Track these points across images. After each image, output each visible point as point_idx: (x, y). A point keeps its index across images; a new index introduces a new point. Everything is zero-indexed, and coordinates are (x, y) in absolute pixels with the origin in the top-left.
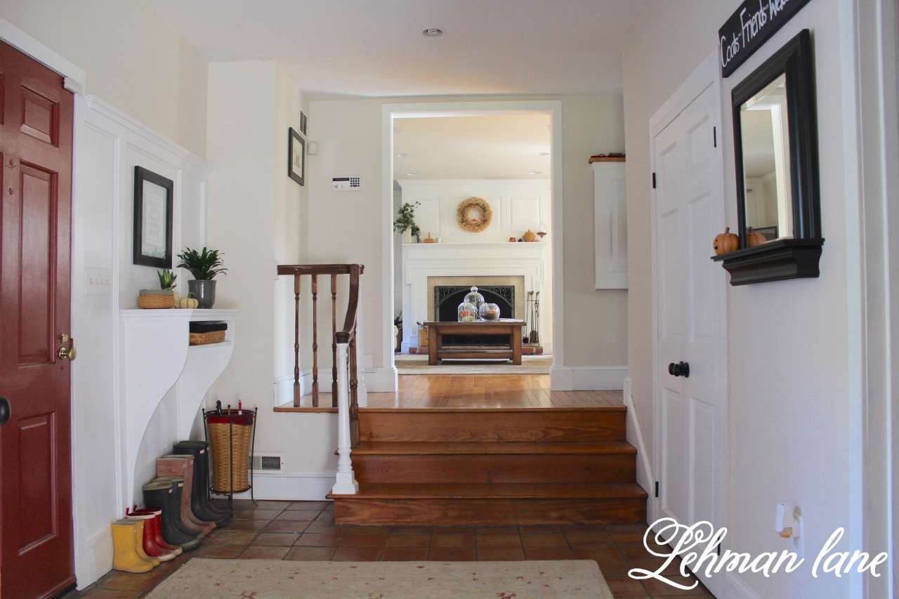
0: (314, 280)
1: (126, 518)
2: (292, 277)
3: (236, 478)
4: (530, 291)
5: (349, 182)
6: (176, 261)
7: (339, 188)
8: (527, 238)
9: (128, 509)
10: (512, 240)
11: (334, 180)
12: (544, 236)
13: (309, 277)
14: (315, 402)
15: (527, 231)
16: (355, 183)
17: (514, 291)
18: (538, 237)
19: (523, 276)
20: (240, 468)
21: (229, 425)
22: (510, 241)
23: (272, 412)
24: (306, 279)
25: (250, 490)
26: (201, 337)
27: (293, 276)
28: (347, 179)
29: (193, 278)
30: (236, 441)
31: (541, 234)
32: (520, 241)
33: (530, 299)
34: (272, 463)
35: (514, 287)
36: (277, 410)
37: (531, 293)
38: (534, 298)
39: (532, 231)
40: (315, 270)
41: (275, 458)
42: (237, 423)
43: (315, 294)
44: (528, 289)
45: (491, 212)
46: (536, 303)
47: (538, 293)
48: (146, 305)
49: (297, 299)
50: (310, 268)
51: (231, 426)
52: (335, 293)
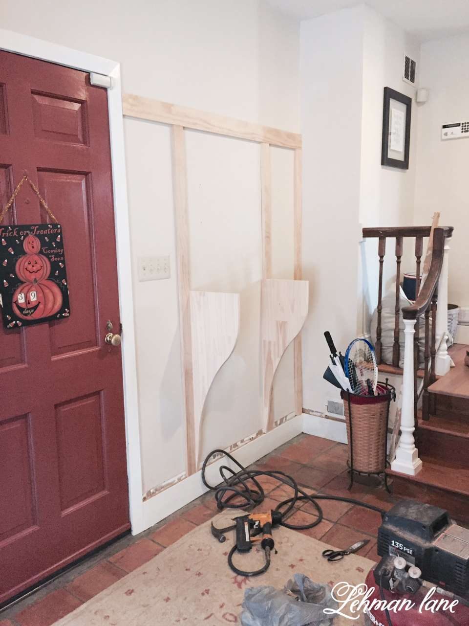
0: (399, 244)
52: (420, 257)
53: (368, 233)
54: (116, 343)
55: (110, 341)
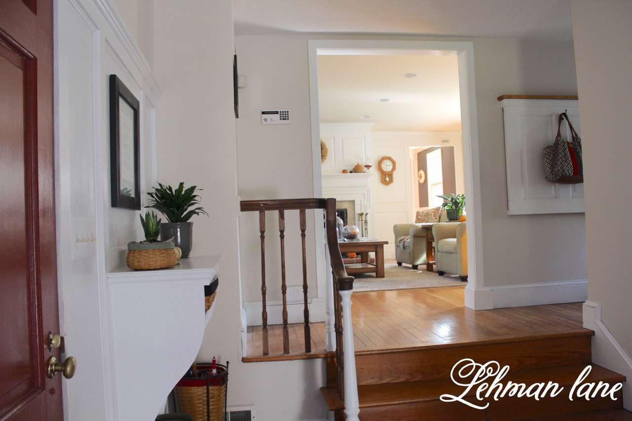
2: (257, 214)
4: (360, 212)
5: (278, 116)
7: (269, 122)
8: (356, 170)
10: (344, 171)
11: (263, 113)
12: (370, 168)
13: (277, 212)
14: (286, 349)
15: (356, 164)
16: (284, 116)
17: (346, 212)
18: (365, 169)
19: (354, 201)
21: (205, 388)
22: (343, 173)
23: (241, 363)
24: (272, 216)
28: (277, 113)
31: (368, 167)
32: (351, 172)
33: (360, 219)
34: (240, 419)
35: (346, 209)
36: (246, 360)
37: (362, 214)
38: (364, 219)
39: (360, 164)
40: (282, 206)
41: (245, 412)
42: (213, 385)
43: (282, 232)
44: (358, 211)
45: (327, 149)
46: (365, 222)
47: (367, 214)
48: (143, 265)
50: (277, 203)
51: (207, 389)
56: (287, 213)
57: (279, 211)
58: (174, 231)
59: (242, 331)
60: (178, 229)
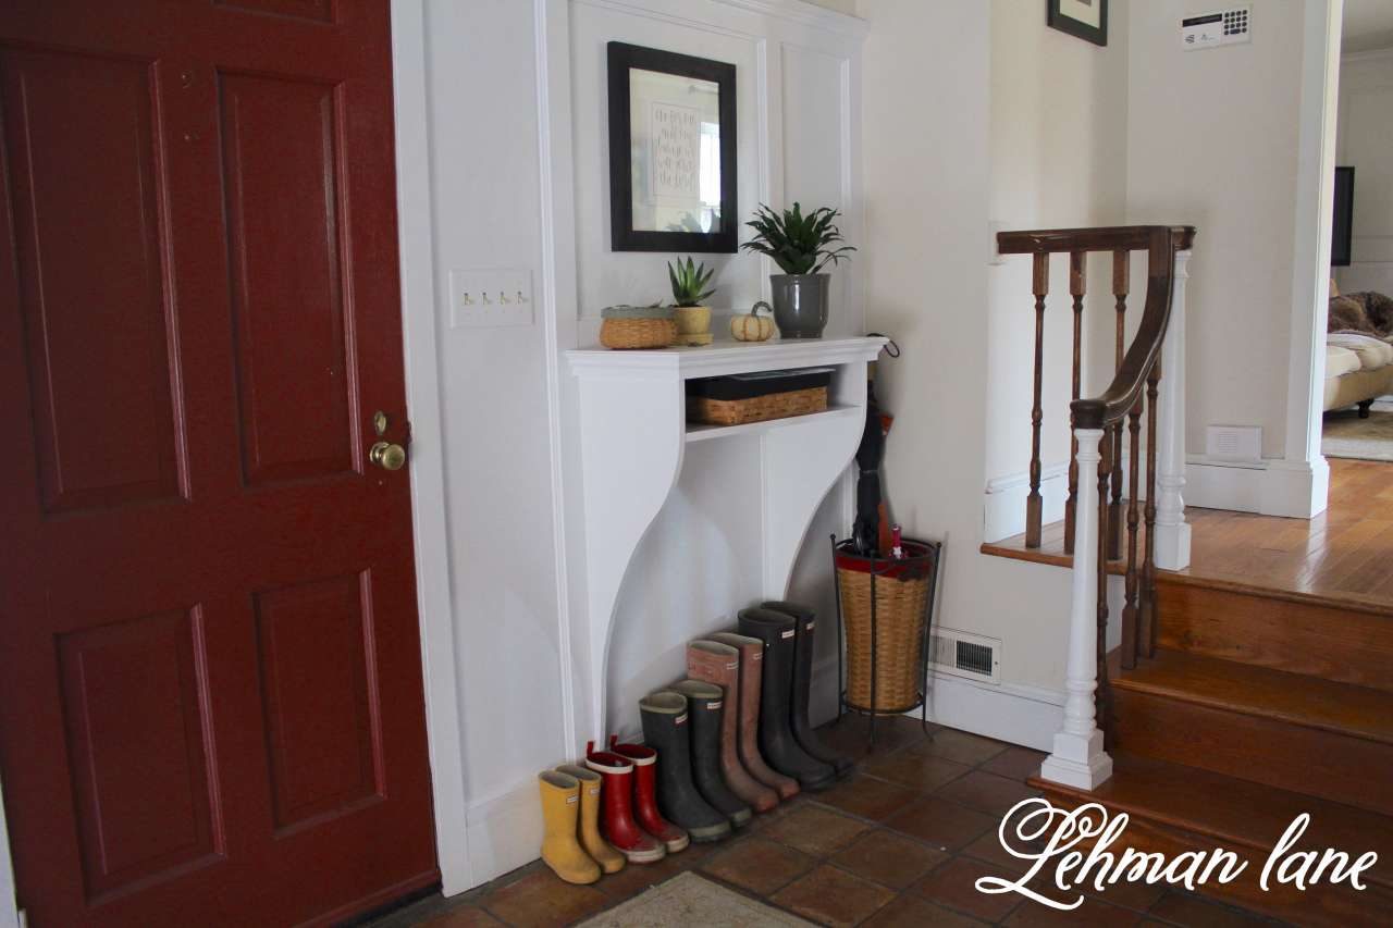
0: (1077, 266)
1: (584, 765)
2: (1027, 259)
3: (883, 685)
6: (746, 234)
7: (1197, 42)
9: (591, 745)
11: (1187, 23)
14: (1071, 544)
16: (1235, 24)
20: (894, 665)
21: (868, 576)
23: (979, 552)
25: (921, 707)
26: (733, 408)
27: (1031, 255)
29: (781, 272)
30: (885, 611)
34: (975, 658)
36: (987, 549)
40: (1079, 242)
41: (983, 649)
42: (884, 575)
43: (1078, 297)
49: (1040, 308)
50: (1066, 236)
51: (873, 579)
52: (1125, 296)
53: (1011, 243)
54: (392, 464)
55: (380, 459)
56: (1091, 258)
57: (1072, 255)
58: (788, 289)
59: (988, 493)
60: (797, 286)
